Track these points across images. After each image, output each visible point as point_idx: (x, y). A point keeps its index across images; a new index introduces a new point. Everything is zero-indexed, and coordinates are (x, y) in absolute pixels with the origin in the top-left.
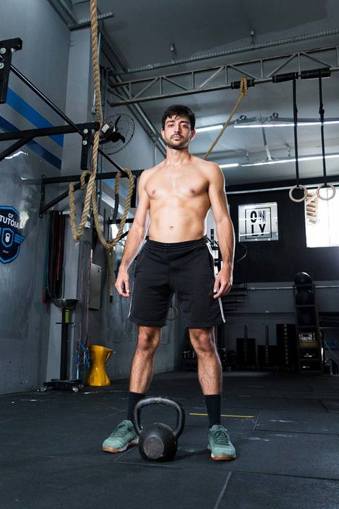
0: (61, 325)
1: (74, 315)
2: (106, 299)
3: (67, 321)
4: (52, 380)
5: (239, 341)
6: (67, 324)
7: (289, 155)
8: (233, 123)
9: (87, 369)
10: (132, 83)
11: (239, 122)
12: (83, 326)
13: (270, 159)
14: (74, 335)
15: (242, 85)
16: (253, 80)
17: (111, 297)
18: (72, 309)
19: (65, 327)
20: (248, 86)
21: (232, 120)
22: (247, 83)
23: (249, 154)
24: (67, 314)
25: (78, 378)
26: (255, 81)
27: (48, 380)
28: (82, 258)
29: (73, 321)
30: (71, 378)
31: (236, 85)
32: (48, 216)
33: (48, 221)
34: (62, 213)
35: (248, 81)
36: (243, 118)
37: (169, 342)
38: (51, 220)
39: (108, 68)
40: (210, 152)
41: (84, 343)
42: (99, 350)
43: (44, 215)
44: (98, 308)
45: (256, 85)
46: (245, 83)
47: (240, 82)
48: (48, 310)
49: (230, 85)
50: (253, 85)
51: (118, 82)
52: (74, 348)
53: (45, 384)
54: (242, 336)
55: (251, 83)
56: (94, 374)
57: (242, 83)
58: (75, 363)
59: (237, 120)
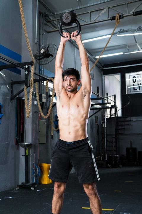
0: (24, 157)
1: (31, 150)
2: (50, 137)
3: (27, 154)
4: (22, 183)
5: (128, 149)
6: (27, 156)
8: (116, 33)
9: (39, 177)
10: (58, 20)
11: (120, 33)
12: (36, 155)
13: (140, 49)
14: (32, 161)
15: (116, 18)
16: (122, 15)
17: (52, 136)
18: (30, 148)
19: (27, 157)
20: (120, 18)
21: (115, 31)
22: (119, 17)
23: (129, 46)
24: (27, 151)
25: (34, 181)
26: (124, 15)
27: (20, 184)
28: (34, 120)
29: (31, 153)
30: (31, 182)
31: (113, 18)
32: (15, 100)
33: (15, 103)
34: (22, 98)
35: (120, 16)
36: (122, 30)
38: (17, 102)
39: (45, 13)
40: (106, 47)
41: (37, 163)
42: (45, 166)
43: (13, 100)
44: (45, 142)
45: (124, 18)
46: (118, 17)
47: (115, 16)
48: (18, 149)
49: (110, 19)
50: (123, 18)
51: (51, 19)
52: (32, 167)
53: (18, 186)
54: (129, 146)
55: (121, 17)
56: (44, 178)
57: (116, 17)
58: (32, 175)
59: (119, 32)
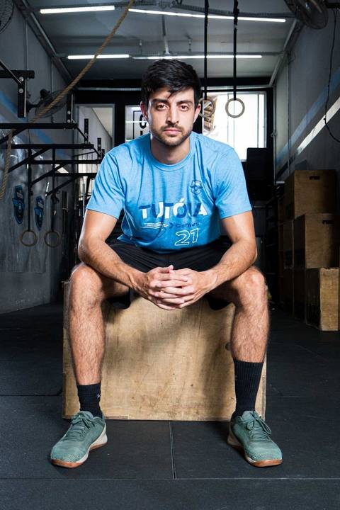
7: (190, 50)
13: (167, 52)
23: (143, 43)
37: (44, 271)
